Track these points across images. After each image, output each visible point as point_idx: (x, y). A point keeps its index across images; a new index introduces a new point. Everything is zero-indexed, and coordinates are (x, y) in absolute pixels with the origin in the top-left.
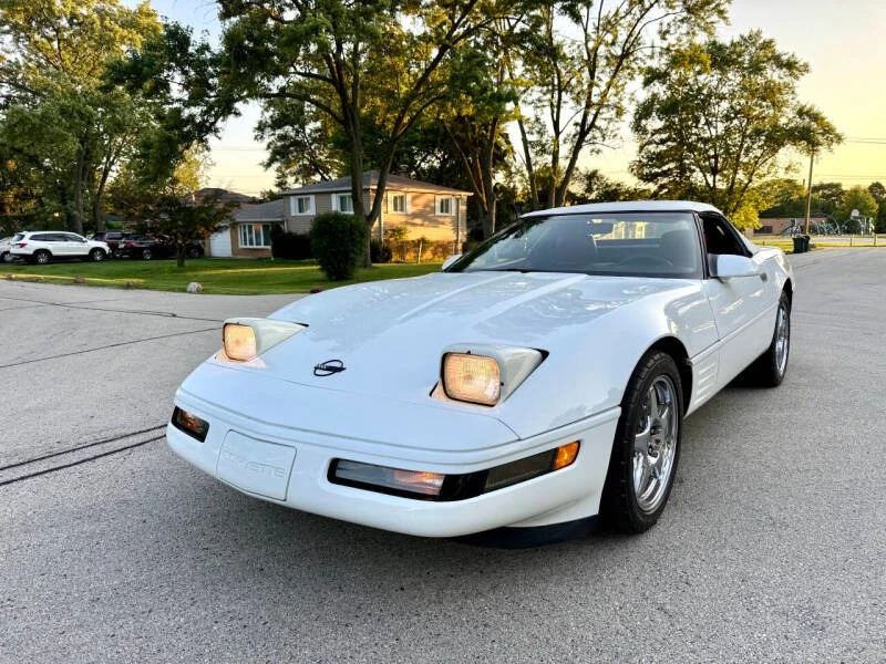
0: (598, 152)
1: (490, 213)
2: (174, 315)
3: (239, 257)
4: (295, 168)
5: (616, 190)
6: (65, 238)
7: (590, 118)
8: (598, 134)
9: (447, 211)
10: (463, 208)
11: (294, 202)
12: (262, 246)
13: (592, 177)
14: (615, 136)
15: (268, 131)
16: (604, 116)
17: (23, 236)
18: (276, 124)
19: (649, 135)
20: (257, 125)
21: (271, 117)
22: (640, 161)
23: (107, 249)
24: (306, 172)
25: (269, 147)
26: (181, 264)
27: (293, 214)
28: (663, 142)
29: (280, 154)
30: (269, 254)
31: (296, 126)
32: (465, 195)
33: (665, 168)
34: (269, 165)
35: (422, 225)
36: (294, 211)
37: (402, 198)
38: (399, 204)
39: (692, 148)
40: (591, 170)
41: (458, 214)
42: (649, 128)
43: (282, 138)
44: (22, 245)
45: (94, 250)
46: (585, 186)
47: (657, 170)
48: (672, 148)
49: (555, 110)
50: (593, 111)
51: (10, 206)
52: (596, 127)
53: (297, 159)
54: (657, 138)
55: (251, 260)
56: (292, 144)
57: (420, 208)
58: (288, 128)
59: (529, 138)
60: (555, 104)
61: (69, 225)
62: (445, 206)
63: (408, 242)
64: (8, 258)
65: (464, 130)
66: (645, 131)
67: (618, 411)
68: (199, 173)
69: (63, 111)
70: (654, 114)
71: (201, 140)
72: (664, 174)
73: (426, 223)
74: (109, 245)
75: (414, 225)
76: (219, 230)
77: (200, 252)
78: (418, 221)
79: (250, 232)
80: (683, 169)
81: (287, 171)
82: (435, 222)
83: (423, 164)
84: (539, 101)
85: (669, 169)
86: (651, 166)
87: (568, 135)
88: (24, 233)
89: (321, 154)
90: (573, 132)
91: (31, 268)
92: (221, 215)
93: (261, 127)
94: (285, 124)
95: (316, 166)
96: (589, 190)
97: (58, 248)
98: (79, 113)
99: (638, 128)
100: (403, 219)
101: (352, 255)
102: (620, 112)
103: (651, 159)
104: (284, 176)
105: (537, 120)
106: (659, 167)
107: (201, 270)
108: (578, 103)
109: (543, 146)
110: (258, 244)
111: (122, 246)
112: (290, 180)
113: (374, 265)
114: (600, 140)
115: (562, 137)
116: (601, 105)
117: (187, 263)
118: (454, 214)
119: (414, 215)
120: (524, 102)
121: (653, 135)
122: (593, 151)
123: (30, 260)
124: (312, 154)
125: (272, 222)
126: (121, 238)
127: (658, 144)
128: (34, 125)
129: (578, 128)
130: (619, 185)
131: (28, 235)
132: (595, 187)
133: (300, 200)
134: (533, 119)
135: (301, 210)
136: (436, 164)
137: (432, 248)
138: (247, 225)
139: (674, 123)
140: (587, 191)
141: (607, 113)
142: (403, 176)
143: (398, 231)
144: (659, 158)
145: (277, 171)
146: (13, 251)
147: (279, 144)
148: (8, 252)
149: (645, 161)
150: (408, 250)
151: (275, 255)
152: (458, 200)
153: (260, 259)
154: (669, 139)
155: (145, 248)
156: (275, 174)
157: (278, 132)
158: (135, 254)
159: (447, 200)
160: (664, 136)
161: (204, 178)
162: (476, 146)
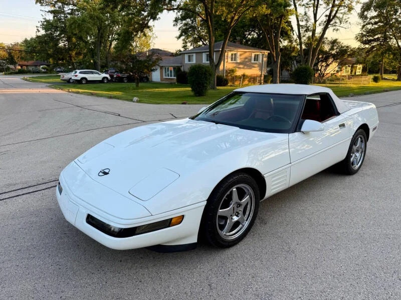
0: (337, 30)
1: (277, 62)
2: (119, 115)
3: (164, 82)
4: (191, 39)
5: (345, 50)
6: (92, 73)
7: (334, 12)
8: (338, 21)
9: (257, 60)
10: (265, 59)
11: (186, 57)
12: (173, 77)
13: (334, 42)
14: (346, 22)
15: (179, 22)
16: (341, 12)
17: (76, 72)
18: (183, 18)
19: (368, 20)
20: (174, 19)
21: (181, 15)
22: (362, 34)
23: (109, 78)
24: (195, 41)
25: (179, 29)
26: (137, 86)
27: (186, 62)
28: (376, 23)
29: (184, 32)
30: (175, 81)
31: (192, 19)
32: (266, 52)
33: (376, 37)
34: (179, 37)
35: (243, 68)
36: (186, 61)
37: (235, 54)
38: (234, 57)
39: (391, 26)
40: (334, 39)
41: (262, 61)
42: (369, 16)
43: (186, 25)
44: (76, 76)
45: (104, 78)
46: (330, 47)
47: (371, 38)
48: (380, 26)
49: (315, 8)
50: (336, 9)
51: (74, 57)
52: (337, 17)
53: (192, 35)
54: (373, 21)
55: (168, 83)
56: (190, 28)
57: (243, 60)
58: (188, 20)
59: (301, 23)
60: (316, 6)
61: (94, 67)
62: (256, 58)
63: (236, 76)
64: (71, 81)
65: (267, 21)
66: (366, 18)
67: (205, 203)
68: (150, 41)
69: (91, 17)
70: (372, 8)
71: (142, 31)
72: (375, 40)
73: (246, 67)
74: (110, 76)
75: (240, 68)
76: (153, 70)
77: (147, 80)
78: (241, 66)
79: (168, 71)
80: (386, 38)
81: (187, 41)
82: (250, 66)
83: (249, 36)
84: (307, 4)
85: (378, 38)
86: (368, 36)
87: (322, 21)
88: (77, 70)
89: (203, 32)
90: (325, 20)
91: (79, 86)
92: (155, 63)
93: (176, 20)
94: (187, 18)
95: (200, 38)
96: (332, 49)
97: (90, 77)
98: (97, 18)
99: (362, 16)
100: (234, 65)
101: (205, 85)
102: (350, 9)
103: (368, 32)
104: (186, 43)
105: (306, 14)
106: (373, 37)
107: (145, 89)
108: (328, 5)
109: (308, 27)
110: (171, 76)
111: (115, 76)
112: (189, 44)
113: (218, 88)
114: (338, 24)
115: (318, 23)
116: (340, 6)
117: (140, 84)
118: (261, 62)
119: (240, 64)
120: (300, 5)
121: (371, 19)
122: (334, 30)
123: (79, 82)
124: (199, 32)
125: (177, 66)
126: (114, 73)
127: (373, 24)
128: (79, 24)
129: (327, 18)
130: (348, 47)
131: (78, 71)
132: (335, 48)
133: (189, 56)
134: (303, 14)
135: (189, 61)
136: (256, 36)
137: (248, 79)
138: (167, 68)
139: (383, 13)
140: (330, 50)
141: (343, 10)
142: (237, 44)
143: (233, 71)
144: (372, 32)
145: (183, 40)
146: (73, 78)
147: (184, 28)
148: (71, 78)
149: (365, 33)
150: (236, 80)
151: (177, 82)
152: (263, 55)
153: (171, 83)
154: (380, 22)
155: (124, 77)
156: (182, 42)
157: (184, 22)
158: (120, 80)
159: (258, 55)
160: (377, 20)
161: (153, 44)
162: (272, 29)
